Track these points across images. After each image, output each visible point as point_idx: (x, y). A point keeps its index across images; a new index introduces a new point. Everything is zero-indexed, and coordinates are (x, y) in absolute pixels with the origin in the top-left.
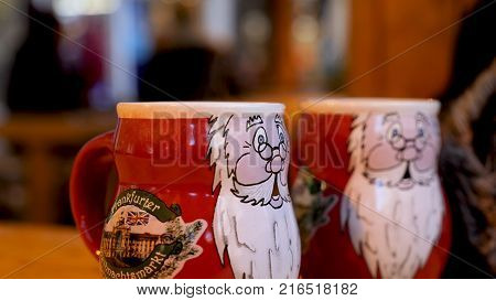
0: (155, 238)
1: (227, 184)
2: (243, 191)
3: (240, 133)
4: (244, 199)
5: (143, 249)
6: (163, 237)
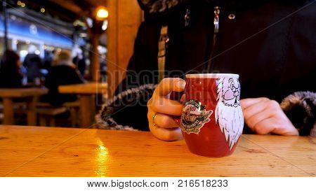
0: (196, 116)
1: (221, 99)
2: (226, 102)
3: (227, 84)
4: (226, 104)
5: (193, 119)
6: (199, 116)
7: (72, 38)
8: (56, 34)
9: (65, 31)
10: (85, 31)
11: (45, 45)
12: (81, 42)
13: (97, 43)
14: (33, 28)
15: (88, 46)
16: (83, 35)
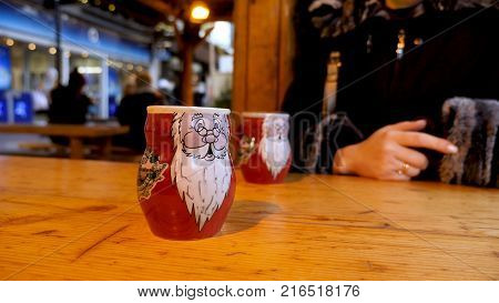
1: (180, 146)
2: (188, 151)
4: (189, 155)
7: (149, 49)
8: (126, 42)
9: (140, 38)
10: (170, 39)
11: (110, 59)
12: (164, 55)
13: (190, 57)
14: (93, 32)
15: (175, 62)
16: (168, 44)
